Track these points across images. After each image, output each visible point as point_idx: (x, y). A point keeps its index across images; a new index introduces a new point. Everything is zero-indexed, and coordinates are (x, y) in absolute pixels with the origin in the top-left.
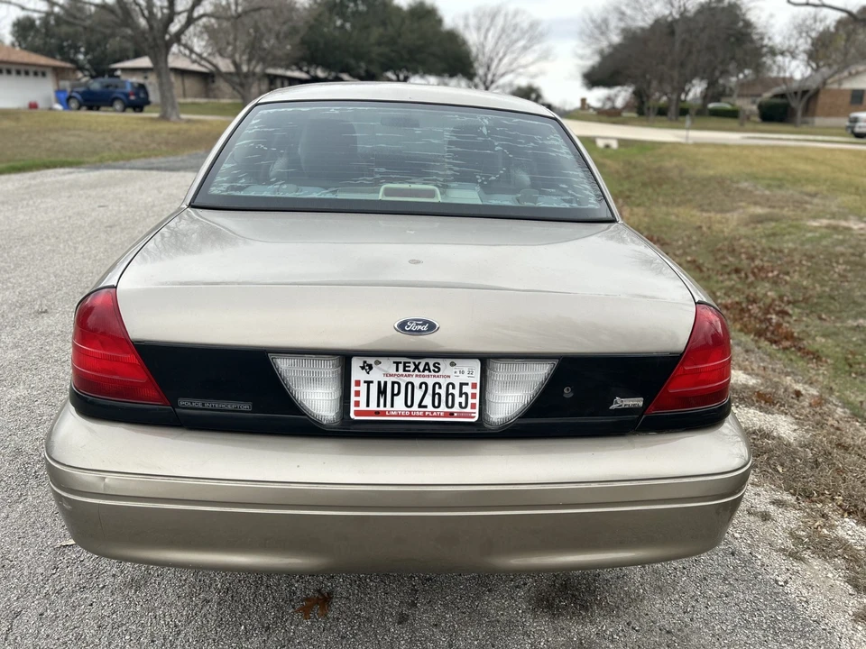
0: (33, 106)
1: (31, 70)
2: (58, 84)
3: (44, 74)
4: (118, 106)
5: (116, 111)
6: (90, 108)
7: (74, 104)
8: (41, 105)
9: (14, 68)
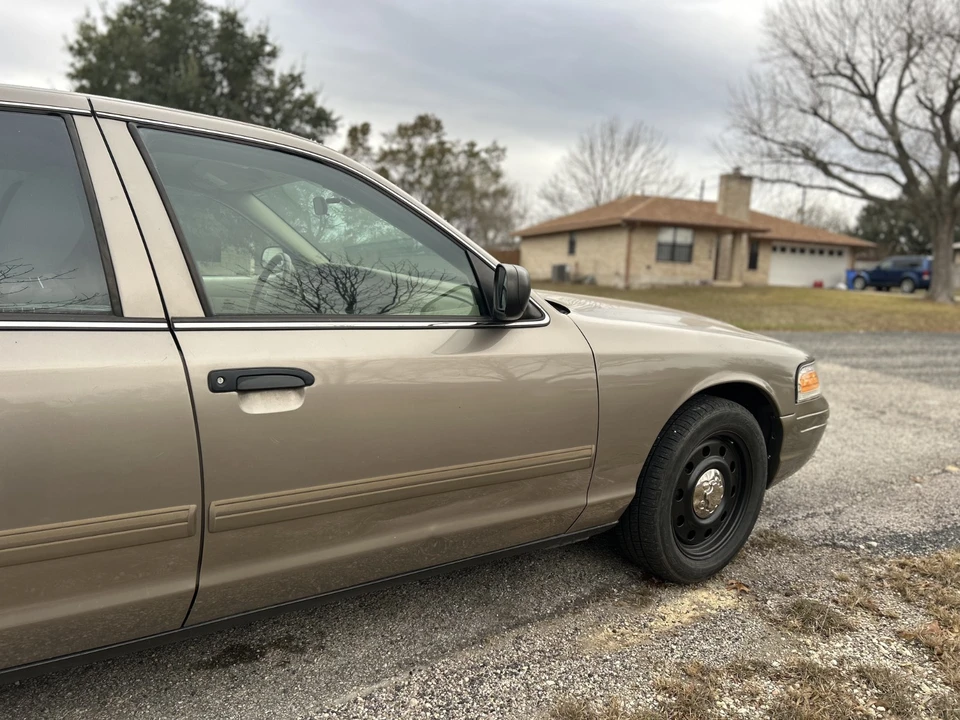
0: (818, 285)
1: (808, 248)
2: (853, 265)
3: (840, 254)
4: (907, 286)
5: (903, 292)
6: (879, 289)
7: (859, 284)
8: (827, 284)
9: (789, 246)
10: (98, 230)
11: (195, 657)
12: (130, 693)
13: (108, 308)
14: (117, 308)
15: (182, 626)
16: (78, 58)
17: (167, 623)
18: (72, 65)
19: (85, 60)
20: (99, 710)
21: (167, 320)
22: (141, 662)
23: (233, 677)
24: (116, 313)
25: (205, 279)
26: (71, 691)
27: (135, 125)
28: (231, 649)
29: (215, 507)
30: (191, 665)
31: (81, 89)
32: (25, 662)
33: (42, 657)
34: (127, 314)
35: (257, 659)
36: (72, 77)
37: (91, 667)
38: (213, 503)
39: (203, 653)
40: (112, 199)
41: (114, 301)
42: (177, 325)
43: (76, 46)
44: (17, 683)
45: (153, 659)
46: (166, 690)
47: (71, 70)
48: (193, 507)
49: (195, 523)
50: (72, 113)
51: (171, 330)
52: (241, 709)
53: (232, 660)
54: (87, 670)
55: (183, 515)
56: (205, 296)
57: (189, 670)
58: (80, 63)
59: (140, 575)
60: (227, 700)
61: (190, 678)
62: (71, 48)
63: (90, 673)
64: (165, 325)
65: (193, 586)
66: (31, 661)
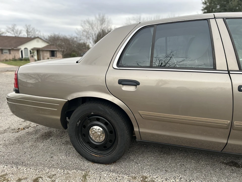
10: (213, 47)
11: (222, 160)
12: (205, 162)
13: (213, 67)
14: (215, 67)
15: (221, 151)
16: (204, 5)
17: (216, 149)
18: (203, 7)
19: (206, 5)
20: (197, 163)
21: (228, 70)
22: (208, 156)
23: (232, 170)
24: (215, 68)
25: (240, 59)
26: (191, 156)
27: (225, 19)
28: (232, 162)
29: (235, 123)
30: (221, 162)
31: (205, 13)
32: (183, 145)
33: (187, 146)
34: (217, 69)
35: (240, 168)
36: (202, 10)
37: (196, 152)
38: (235, 122)
39: (224, 160)
40: (217, 39)
41: (214, 65)
42: (230, 72)
43: (204, 2)
44: (181, 149)
45: (211, 156)
46: (214, 165)
47: (203, 8)
48: (229, 121)
49: (229, 126)
50: (209, 19)
51: (229, 73)
52: (234, 179)
53: (232, 165)
54: (195, 152)
55: (226, 123)
56: (240, 64)
57: (220, 163)
58: (205, 6)
59: (210, 135)
60: (230, 175)
61: (220, 165)
62: (203, 3)
63: (196, 153)
64: (227, 72)
65: (226, 142)
66: (184, 146)
